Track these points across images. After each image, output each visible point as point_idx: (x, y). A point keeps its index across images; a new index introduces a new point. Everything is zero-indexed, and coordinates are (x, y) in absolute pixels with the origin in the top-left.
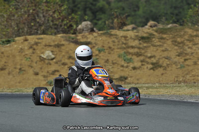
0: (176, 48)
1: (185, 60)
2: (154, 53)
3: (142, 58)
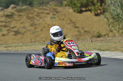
0: (29, 21)
1: (35, 28)
2: (15, 25)
3: (8, 28)
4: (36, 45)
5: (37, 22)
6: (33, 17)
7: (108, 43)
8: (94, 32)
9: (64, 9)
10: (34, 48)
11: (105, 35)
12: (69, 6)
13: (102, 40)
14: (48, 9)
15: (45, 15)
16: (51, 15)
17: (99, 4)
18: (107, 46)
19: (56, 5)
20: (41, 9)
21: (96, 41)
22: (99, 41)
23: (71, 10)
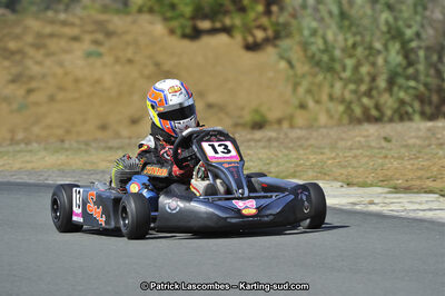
4: (31, 151)
5: (35, 69)
6: (20, 52)
7: (291, 149)
8: (242, 109)
9: (134, 22)
10: (23, 165)
11: (279, 122)
12: (151, 11)
13: (270, 140)
14: (77, 21)
15: (63, 43)
16: (86, 45)
17: (260, 8)
18: (289, 161)
19: (105, 9)
20: (52, 22)
21: (249, 141)
22: (259, 141)
23: (159, 28)
